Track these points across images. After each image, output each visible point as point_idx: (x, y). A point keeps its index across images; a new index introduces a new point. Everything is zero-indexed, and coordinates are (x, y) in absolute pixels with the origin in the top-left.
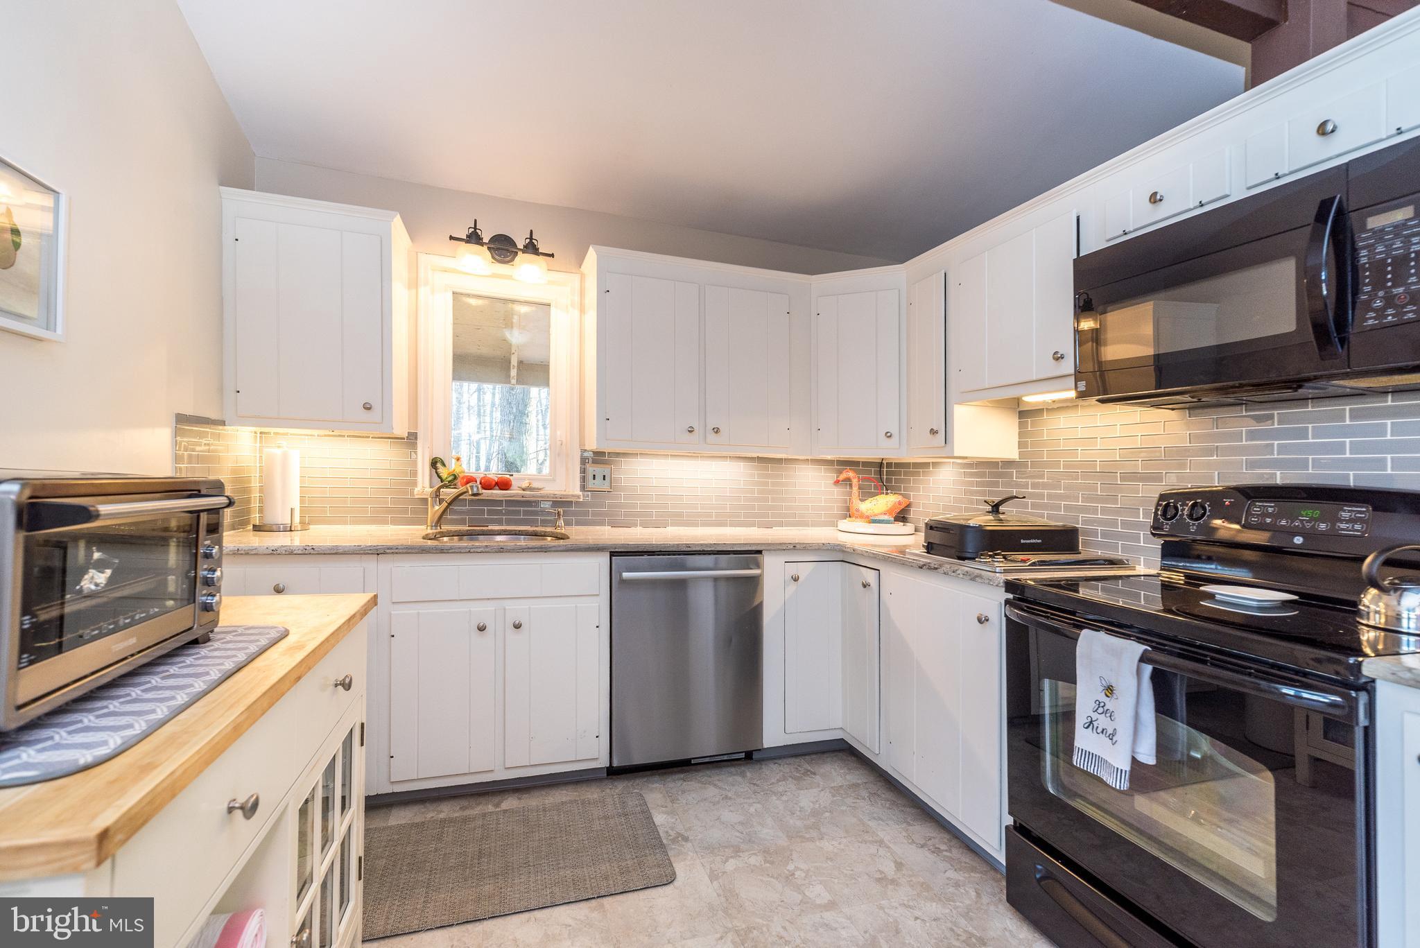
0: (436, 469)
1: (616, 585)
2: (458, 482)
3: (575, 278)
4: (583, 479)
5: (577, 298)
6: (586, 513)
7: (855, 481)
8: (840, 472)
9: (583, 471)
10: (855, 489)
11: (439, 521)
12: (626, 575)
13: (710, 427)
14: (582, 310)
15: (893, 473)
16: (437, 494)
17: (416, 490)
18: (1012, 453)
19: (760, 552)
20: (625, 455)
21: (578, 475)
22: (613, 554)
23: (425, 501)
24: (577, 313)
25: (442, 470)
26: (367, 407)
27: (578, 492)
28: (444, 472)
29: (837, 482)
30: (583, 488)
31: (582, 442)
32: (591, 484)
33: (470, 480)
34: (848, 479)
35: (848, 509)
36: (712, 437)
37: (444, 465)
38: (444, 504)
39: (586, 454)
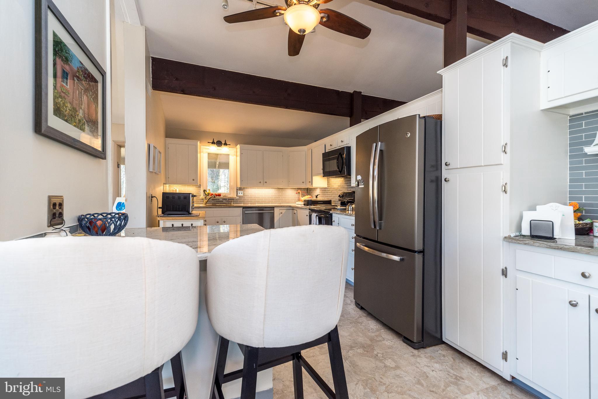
0: (205, 192)
1: (244, 214)
2: (210, 195)
3: (235, 149)
4: (237, 194)
5: (235, 154)
6: (238, 201)
7: (301, 193)
8: (297, 191)
9: (237, 192)
10: (301, 194)
11: (206, 203)
12: (246, 212)
13: (265, 182)
14: (237, 156)
15: (311, 191)
16: (206, 198)
17: (201, 197)
18: (326, 186)
19: (274, 207)
20: (246, 188)
21: (236, 193)
22: (243, 208)
23: (203, 199)
24: (235, 157)
25: (206, 192)
26: (193, 180)
27: (236, 197)
28: (206, 193)
29: (297, 193)
30: (237, 196)
31: (237, 185)
32: (239, 195)
33: (212, 195)
34: (299, 192)
35: (299, 199)
36: (265, 184)
37: (206, 191)
38: (208, 200)
39: (237, 188)
